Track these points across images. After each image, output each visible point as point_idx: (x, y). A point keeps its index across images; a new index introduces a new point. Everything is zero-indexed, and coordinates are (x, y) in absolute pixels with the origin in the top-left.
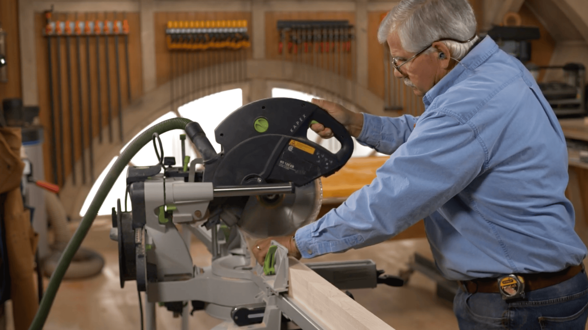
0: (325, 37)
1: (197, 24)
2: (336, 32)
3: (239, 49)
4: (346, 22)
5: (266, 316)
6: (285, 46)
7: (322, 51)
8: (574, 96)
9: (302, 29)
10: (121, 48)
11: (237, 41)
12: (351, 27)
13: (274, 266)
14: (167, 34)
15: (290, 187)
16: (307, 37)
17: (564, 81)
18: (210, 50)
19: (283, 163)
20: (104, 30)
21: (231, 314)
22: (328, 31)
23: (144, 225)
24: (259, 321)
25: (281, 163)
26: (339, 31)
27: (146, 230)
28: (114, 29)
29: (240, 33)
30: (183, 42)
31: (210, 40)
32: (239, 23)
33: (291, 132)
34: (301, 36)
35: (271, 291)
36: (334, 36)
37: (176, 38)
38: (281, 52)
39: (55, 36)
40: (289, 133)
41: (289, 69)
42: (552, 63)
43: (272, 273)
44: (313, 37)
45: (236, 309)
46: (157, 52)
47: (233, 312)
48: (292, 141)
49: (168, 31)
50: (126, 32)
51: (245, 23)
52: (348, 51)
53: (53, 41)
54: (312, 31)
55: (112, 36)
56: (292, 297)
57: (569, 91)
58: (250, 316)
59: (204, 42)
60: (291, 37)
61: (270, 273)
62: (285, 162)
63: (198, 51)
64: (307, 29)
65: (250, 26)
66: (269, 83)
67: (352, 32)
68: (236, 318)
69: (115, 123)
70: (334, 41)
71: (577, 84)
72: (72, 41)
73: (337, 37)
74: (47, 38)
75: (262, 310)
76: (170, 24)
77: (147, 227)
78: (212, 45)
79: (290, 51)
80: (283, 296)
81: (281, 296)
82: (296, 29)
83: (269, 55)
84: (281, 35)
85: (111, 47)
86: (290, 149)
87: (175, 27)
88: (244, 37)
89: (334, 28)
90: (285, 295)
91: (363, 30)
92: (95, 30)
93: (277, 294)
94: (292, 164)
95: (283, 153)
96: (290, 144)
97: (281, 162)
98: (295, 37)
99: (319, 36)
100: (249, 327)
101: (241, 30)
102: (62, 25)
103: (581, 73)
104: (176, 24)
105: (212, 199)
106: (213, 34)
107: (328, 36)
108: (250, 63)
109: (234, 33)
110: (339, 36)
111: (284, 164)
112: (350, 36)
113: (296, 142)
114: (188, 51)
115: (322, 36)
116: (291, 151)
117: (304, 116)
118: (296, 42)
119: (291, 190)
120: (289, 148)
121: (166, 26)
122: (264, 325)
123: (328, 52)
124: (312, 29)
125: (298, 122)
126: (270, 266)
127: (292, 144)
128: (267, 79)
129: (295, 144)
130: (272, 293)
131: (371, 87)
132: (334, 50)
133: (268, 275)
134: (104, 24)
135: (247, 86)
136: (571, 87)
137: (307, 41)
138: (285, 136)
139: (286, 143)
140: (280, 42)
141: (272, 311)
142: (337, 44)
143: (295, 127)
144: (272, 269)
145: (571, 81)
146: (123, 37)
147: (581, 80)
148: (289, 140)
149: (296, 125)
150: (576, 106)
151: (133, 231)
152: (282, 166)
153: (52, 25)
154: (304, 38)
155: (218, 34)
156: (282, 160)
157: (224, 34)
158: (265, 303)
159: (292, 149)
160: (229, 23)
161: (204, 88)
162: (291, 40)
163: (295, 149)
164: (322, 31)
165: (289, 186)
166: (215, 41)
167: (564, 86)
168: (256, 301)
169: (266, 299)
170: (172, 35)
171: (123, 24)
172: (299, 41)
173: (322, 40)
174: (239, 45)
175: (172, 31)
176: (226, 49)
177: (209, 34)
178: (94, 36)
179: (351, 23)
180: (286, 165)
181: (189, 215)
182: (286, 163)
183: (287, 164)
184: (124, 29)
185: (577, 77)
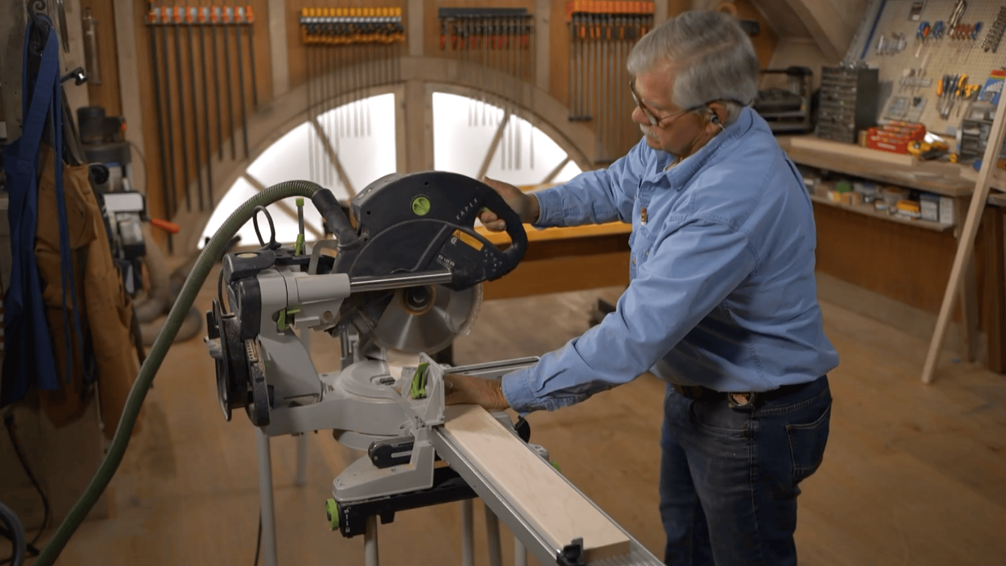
0: (498, 28)
1: (339, 12)
2: (512, 24)
3: (392, 44)
4: (524, 10)
5: (415, 454)
6: (448, 40)
7: (493, 48)
8: (797, 108)
9: (469, 19)
10: (244, 40)
11: (388, 34)
12: (529, 17)
13: (424, 387)
14: (301, 24)
15: (450, 274)
16: (475, 29)
17: (786, 88)
18: (355, 44)
19: (442, 258)
20: (223, 18)
21: (369, 453)
22: (501, 22)
23: (257, 335)
24: (406, 460)
25: (439, 259)
26: (515, 22)
27: (260, 342)
28: (235, 18)
29: (393, 24)
30: (321, 34)
31: (355, 32)
32: (392, 11)
33: (457, 219)
34: (468, 28)
35: (421, 422)
36: (508, 28)
37: (312, 29)
38: (443, 47)
39: (161, 26)
40: (454, 221)
41: (453, 68)
42: (772, 66)
43: (422, 396)
44: (482, 29)
45: (375, 446)
46: (289, 46)
47: (371, 450)
48: (457, 231)
49: (303, 20)
50: (250, 21)
51: (398, 11)
52: (526, 47)
53: (157, 31)
54: (482, 22)
55: (233, 25)
56: (448, 433)
57: (791, 102)
58: (394, 455)
59: (348, 35)
60: (456, 29)
61: (419, 396)
62: (444, 257)
63: (341, 45)
64: (475, 19)
65: (405, 14)
66: (429, 86)
67: (531, 23)
68: (376, 458)
69: (238, 135)
70: (508, 34)
71: (803, 93)
72: (182, 31)
73: (512, 30)
74: (150, 27)
75: (409, 446)
76: (305, 12)
77: (260, 337)
78: (357, 38)
79: (454, 46)
80: (438, 430)
81: (435, 430)
82: (463, 19)
83: (428, 51)
84: (443, 26)
85: (231, 40)
86: (453, 241)
87: (311, 16)
88: (397, 29)
89: (508, 19)
90: (440, 429)
91: (545, 21)
92: (211, 18)
93: (430, 428)
94: (452, 261)
95: (444, 246)
96: (453, 235)
97: (440, 256)
98: (460, 30)
99: (491, 29)
100: (392, 470)
101: (394, 20)
102: (168, 11)
103: (807, 79)
104: (312, 12)
105: (348, 295)
106: (359, 24)
107: (501, 27)
108: (404, 61)
109: (385, 23)
110: (515, 28)
111: (443, 260)
112: (528, 28)
113: (462, 233)
114: (329, 46)
115: (494, 28)
116: (454, 244)
117: (476, 200)
118: (462, 35)
119: (451, 278)
120: (451, 241)
121: (300, 13)
122: (412, 466)
123: (500, 48)
124: (482, 19)
125: (467, 207)
126: (420, 387)
127: (456, 235)
128: (425, 81)
129: (460, 235)
130: (422, 424)
131: (553, 91)
132: (508, 46)
133: (417, 398)
134: (222, 11)
135: (401, 89)
136: (795, 96)
137: (475, 34)
138: (449, 223)
139: (449, 233)
140: (442, 35)
141: (423, 449)
142: (512, 38)
143: (462, 213)
144: (422, 392)
145: (794, 88)
146: (247, 27)
147: (807, 88)
148: (455, 230)
149: (464, 210)
150: (800, 119)
151: (242, 344)
152: (441, 263)
153: (156, 12)
154: (472, 29)
155: (366, 24)
156: (442, 255)
157: (373, 24)
158: (413, 438)
159: (455, 241)
160: (379, 11)
161: (348, 92)
162: (455, 32)
163: (459, 242)
164: (493, 22)
165: (448, 272)
166: (362, 33)
167: (786, 94)
168: (402, 434)
169: (414, 432)
170: (307, 24)
171: (246, 11)
172: (466, 35)
173: (494, 34)
174: (391, 39)
175: (308, 20)
176: (375, 43)
177: (354, 24)
178: (209, 25)
179: (529, 12)
180: (445, 262)
181: (317, 318)
182: (445, 259)
183: (447, 260)
184: (247, 18)
185: (803, 84)
